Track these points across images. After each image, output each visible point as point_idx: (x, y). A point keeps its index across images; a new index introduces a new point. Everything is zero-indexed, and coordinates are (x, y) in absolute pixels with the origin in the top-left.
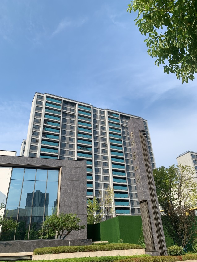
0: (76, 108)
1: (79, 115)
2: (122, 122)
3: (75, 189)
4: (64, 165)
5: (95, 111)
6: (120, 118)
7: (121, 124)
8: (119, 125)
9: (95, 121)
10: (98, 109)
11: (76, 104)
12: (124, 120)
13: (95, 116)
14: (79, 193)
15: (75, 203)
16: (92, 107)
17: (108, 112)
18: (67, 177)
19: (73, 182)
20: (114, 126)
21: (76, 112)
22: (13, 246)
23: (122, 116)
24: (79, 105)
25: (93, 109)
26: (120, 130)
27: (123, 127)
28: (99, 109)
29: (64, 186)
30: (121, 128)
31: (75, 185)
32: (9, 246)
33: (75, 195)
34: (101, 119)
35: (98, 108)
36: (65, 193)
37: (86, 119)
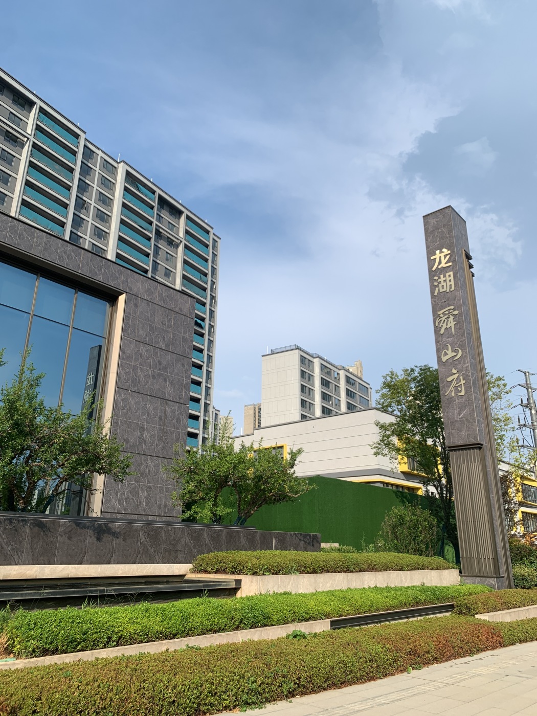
0: (32, 119)
1: (35, 146)
2: (159, 218)
3: (160, 375)
4: (135, 291)
5: (89, 153)
6: (155, 204)
7: (155, 222)
8: (151, 223)
9: (83, 187)
10: (99, 152)
11: (31, 104)
12: (165, 215)
13: (86, 170)
14: (169, 389)
15: (157, 419)
16: (83, 136)
17: (128, 174)
18: (141, 332)
19: (157, 353)
20: (135, 222)
21: (29, 131)
22: (124, 540)
23: (163, 202)
24: (41, 110)
25: (85, 146)
26: (149, 239)
27: (158, 233)
28: (102, 151)
29: (129, 358)
30: (152, 236)
31: (160, 363)
32: (111, 537)
33: (160, 395)
34: (103, 186)
35: (99, 149)
36: (133, 382)
37: (57, 167)
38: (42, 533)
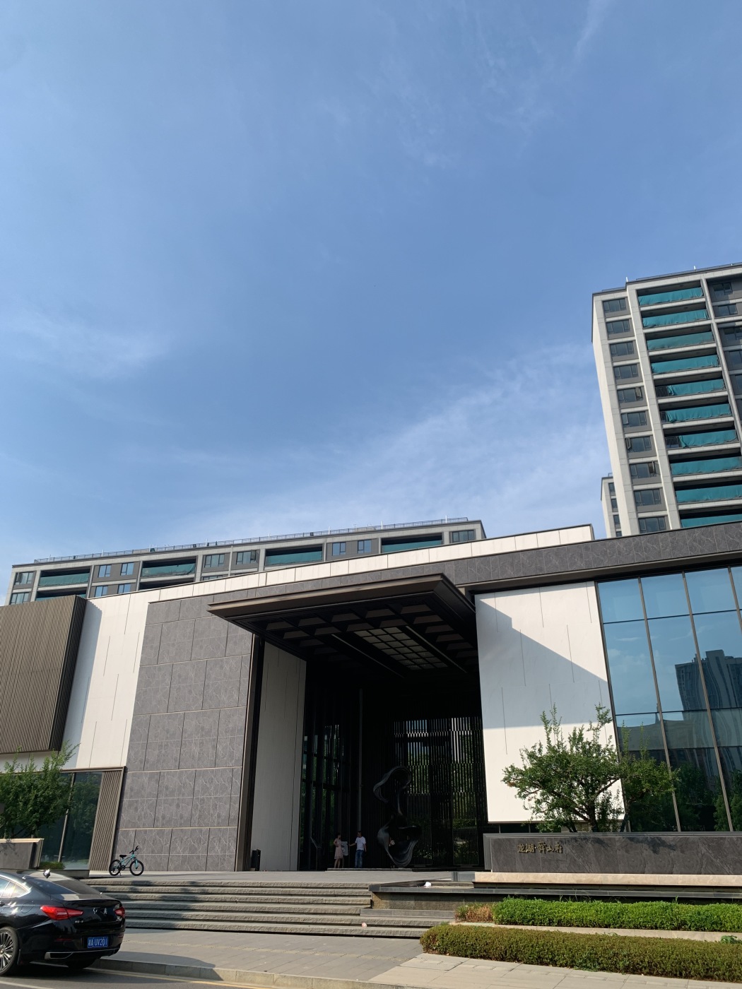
22: (682, 852)
38: (602, 848)
